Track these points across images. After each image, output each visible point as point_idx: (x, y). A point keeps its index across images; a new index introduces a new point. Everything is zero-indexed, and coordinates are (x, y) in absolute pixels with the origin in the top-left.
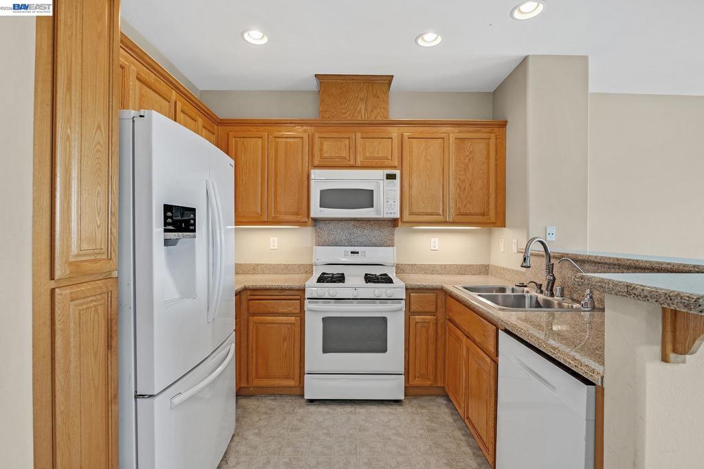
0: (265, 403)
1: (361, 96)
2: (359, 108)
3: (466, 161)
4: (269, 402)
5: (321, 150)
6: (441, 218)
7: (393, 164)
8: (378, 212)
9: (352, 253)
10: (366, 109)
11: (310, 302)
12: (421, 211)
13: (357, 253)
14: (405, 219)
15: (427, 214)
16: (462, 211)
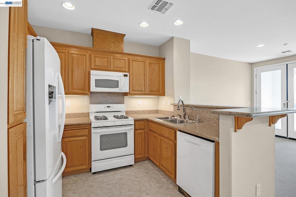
1: (112, 40)
2: (111, 46)
3: (152, 71)
5: (95, 62)
6: (144, 93)
7: (126, 71)
8: (120, 90)
9: (107, 107)
10: (114, 46)
11: (94, 129)
12: (137, 89)
13: (110, 107)
14: (130, 93)
15: (139, 91)
16: (151, 90)
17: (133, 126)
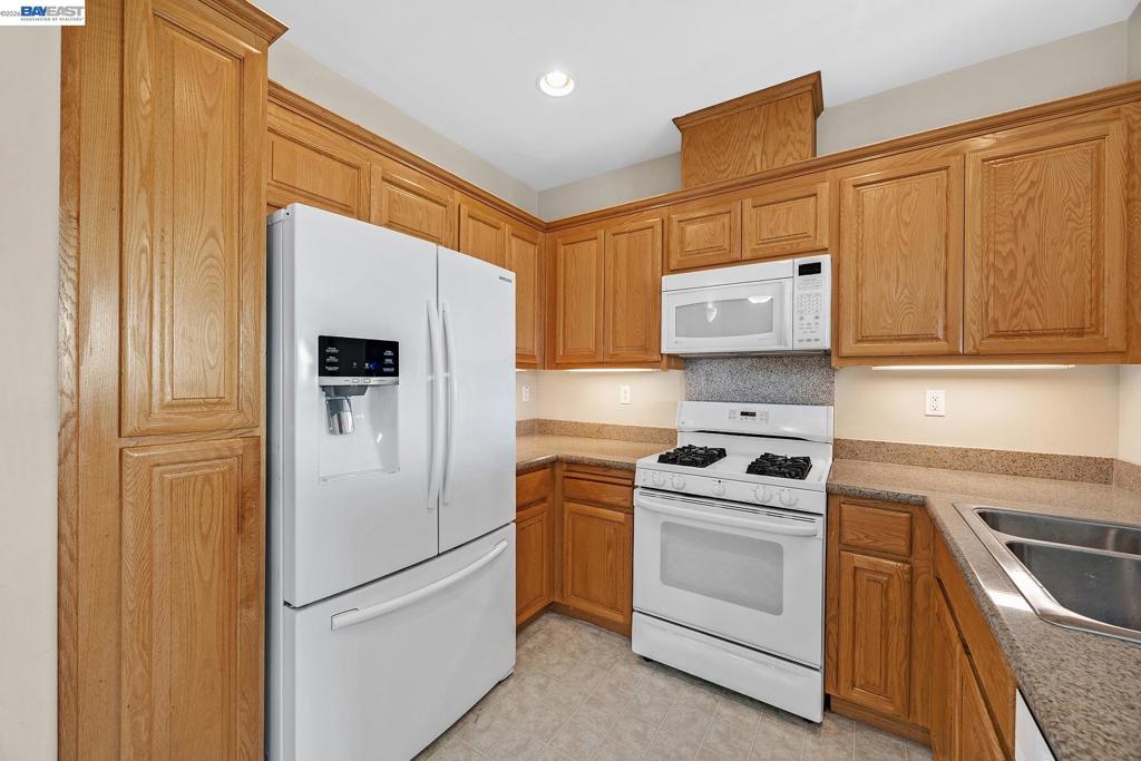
0: (580, 636)
1: (754, 131)
2: (750, 154)
4: (588, 637)
5: (682, 242)
6: (941, 346)
7: (818, 245)
8: (781, 339)
9: (743, 414)
10: (764, 152)
11: (641, 494)
12: (886, 332)
13: (753, 414)
14: (845, 351)
15: (899, 339)
16: (1002, 327)
17: (820, 521)
